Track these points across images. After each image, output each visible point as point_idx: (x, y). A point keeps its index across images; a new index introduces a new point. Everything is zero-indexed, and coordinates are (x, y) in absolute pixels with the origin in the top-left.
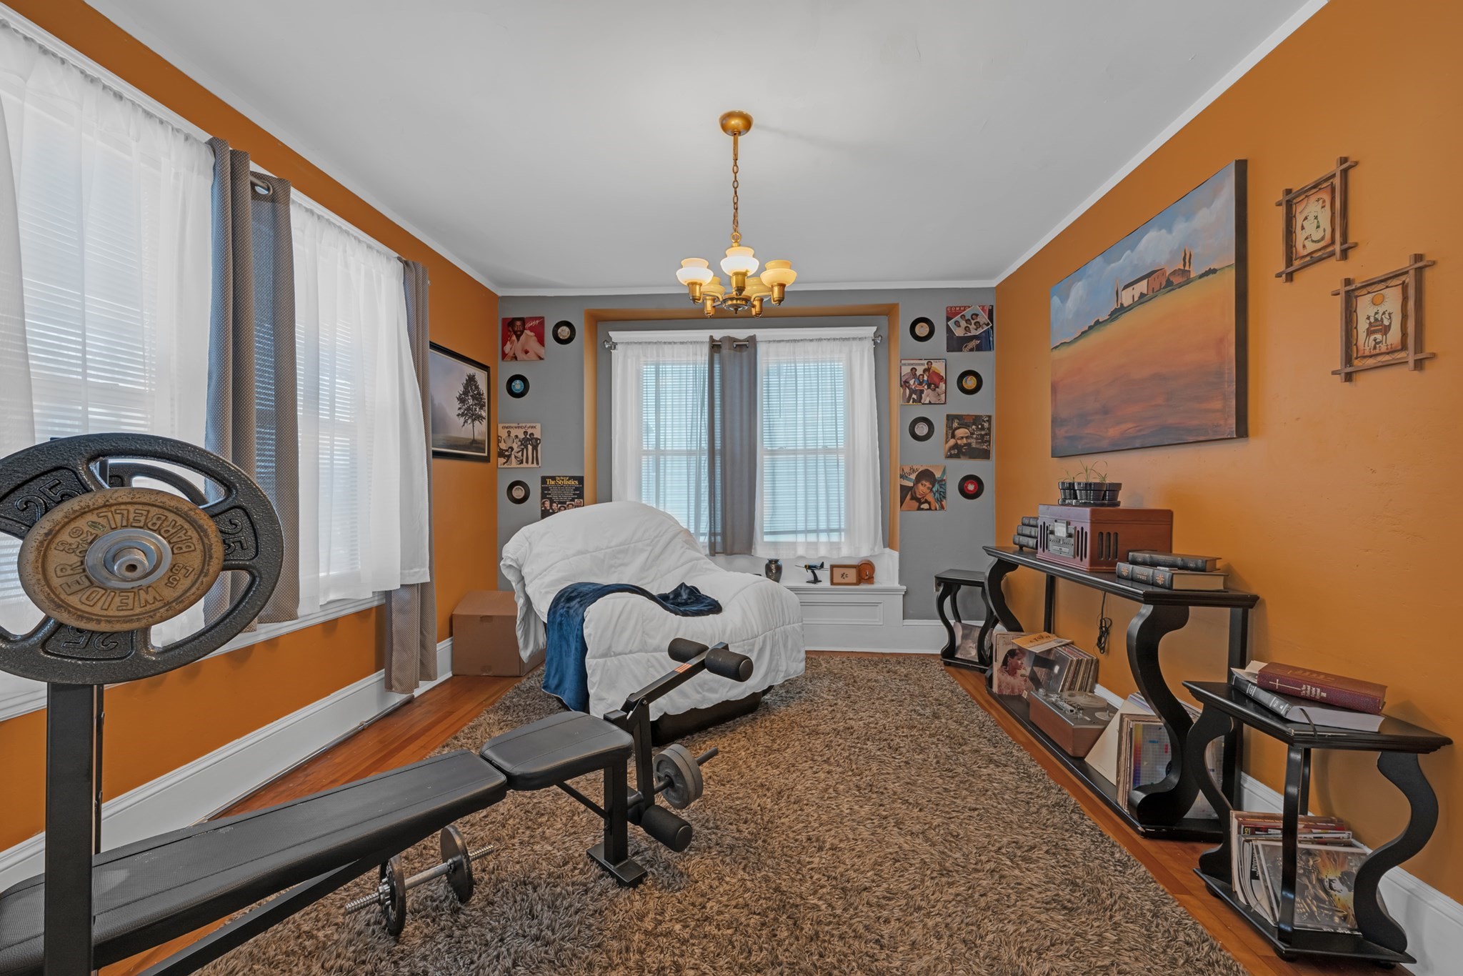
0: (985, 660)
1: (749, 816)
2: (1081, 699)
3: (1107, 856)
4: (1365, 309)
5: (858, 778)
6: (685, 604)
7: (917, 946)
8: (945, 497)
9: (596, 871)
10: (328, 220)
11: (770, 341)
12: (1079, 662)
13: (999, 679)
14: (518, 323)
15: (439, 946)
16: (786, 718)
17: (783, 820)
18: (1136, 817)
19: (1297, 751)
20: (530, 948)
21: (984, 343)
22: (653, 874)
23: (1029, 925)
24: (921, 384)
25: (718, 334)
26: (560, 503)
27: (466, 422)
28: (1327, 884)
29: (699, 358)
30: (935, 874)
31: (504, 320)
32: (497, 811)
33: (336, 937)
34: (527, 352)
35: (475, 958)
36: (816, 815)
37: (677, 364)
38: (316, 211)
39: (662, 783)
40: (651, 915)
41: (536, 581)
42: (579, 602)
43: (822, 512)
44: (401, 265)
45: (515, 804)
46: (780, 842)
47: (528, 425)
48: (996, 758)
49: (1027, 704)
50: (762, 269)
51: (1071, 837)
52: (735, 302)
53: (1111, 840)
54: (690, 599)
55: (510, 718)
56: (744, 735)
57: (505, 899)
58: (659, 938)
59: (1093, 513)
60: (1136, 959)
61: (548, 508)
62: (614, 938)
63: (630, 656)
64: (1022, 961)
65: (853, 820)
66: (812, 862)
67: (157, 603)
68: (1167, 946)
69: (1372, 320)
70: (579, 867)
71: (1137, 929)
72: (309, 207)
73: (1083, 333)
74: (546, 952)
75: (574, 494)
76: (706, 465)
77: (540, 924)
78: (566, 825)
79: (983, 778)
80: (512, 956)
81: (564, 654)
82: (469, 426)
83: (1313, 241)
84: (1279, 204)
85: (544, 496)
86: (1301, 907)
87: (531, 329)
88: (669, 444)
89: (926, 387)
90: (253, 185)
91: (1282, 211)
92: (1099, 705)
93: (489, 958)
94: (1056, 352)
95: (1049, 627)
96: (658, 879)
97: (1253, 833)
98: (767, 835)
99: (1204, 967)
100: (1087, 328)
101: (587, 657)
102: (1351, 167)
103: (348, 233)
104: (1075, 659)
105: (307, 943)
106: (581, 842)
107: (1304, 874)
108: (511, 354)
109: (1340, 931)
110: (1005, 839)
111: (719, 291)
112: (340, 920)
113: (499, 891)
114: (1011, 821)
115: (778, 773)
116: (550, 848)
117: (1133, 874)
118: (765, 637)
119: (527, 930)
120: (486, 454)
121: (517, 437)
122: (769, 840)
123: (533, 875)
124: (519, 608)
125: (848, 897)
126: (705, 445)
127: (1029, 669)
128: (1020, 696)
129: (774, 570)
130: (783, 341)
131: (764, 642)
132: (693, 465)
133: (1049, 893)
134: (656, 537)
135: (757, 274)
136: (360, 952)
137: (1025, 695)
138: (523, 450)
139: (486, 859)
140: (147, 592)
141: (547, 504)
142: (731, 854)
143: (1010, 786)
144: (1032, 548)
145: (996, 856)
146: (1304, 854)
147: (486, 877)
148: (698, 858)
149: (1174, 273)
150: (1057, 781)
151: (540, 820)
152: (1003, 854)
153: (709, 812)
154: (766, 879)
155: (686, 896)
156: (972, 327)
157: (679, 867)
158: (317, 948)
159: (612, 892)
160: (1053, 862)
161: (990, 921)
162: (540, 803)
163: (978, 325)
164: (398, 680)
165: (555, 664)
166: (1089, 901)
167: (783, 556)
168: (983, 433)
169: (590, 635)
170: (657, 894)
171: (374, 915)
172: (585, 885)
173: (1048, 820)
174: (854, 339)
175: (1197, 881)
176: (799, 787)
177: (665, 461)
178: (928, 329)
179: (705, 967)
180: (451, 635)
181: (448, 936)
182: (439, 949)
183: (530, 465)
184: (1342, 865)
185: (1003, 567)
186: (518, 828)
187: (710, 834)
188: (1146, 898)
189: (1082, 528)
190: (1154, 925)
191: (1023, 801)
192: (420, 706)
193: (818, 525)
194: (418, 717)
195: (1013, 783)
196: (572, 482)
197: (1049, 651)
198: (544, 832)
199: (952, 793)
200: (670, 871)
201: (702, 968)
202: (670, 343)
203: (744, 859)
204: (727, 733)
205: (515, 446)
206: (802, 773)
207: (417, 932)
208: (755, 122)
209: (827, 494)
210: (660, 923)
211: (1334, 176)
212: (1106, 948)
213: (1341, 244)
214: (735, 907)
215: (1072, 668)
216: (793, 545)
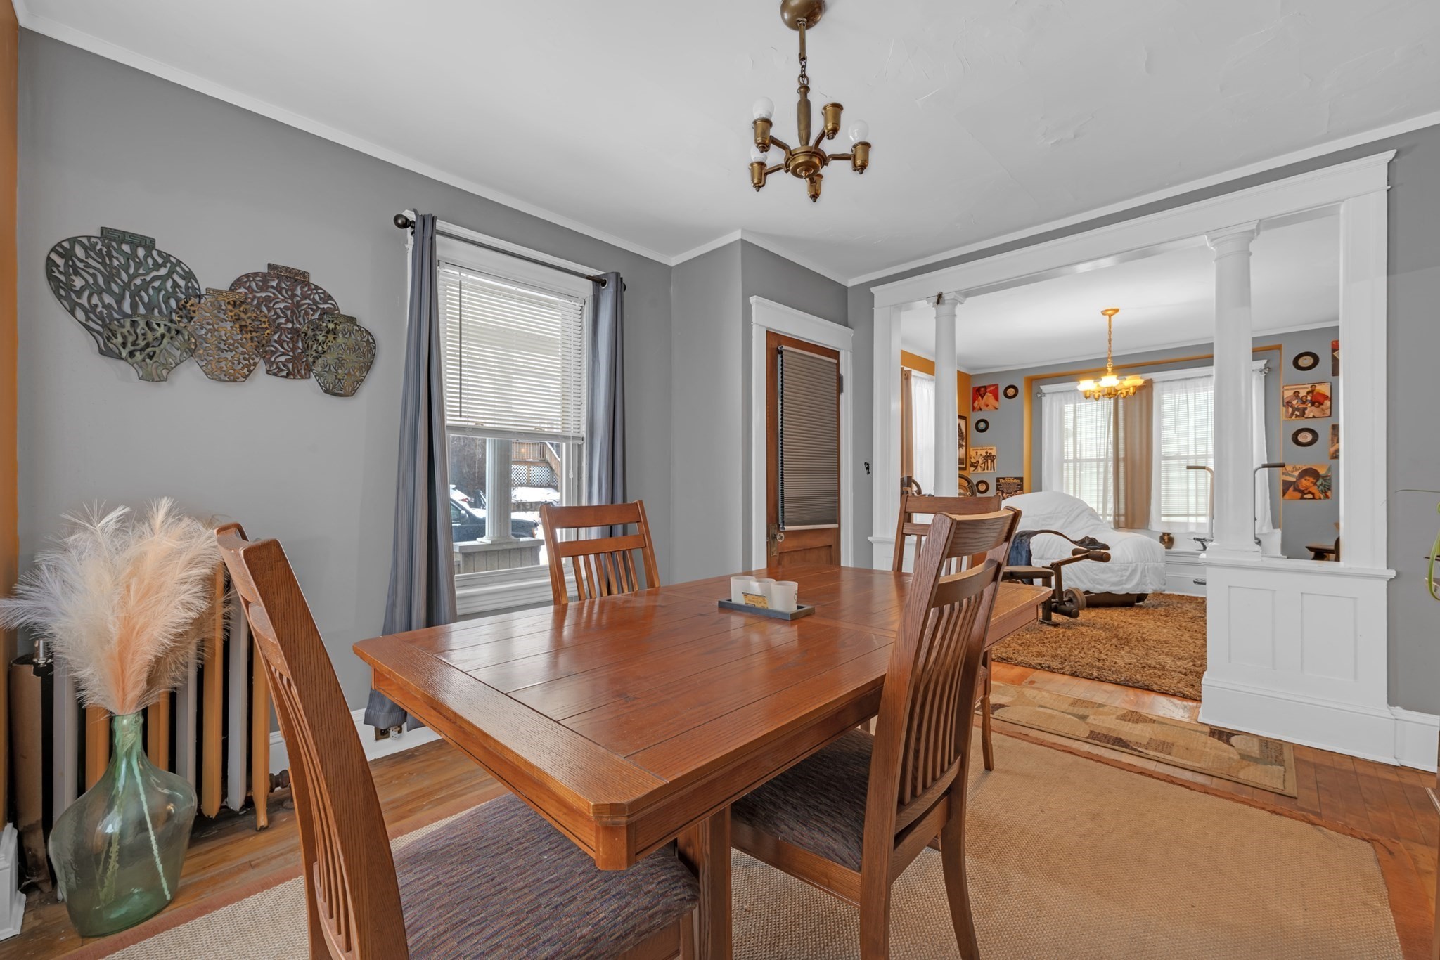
8: (1329, 489)
11: (1164, 381)
14: (983, 389)
24: (1304, 403)
26: (1008, 492)
34: (988, 405)
39: (1066, 600)
54: (1092, 545)
61: (1000, 496)
75: (1017, 488)
76: (1112, 468)
81: (1020, 560)
85: (998, 489)
87: (990, 392)
88: (1084, 454)
89: (1309, 405)
101: (1032, 558)
108: (978, 408)
120: (963, 466)
121: (981, 455)
126: (1111, 454)
129: (1167, 540)
130: (1176, 380)
132: (1102, 470)
134: (1071, 511)
138: (985, 462)
141: (1000, 494)
167: (1174, 532)
169: (1034, 549)
177: (1080, 467)
178: (1312, 361)
183: (989, 471)
193: (1188, 511)
196: (1016, 481)
205: (980, 460)
216: (1186, 524)
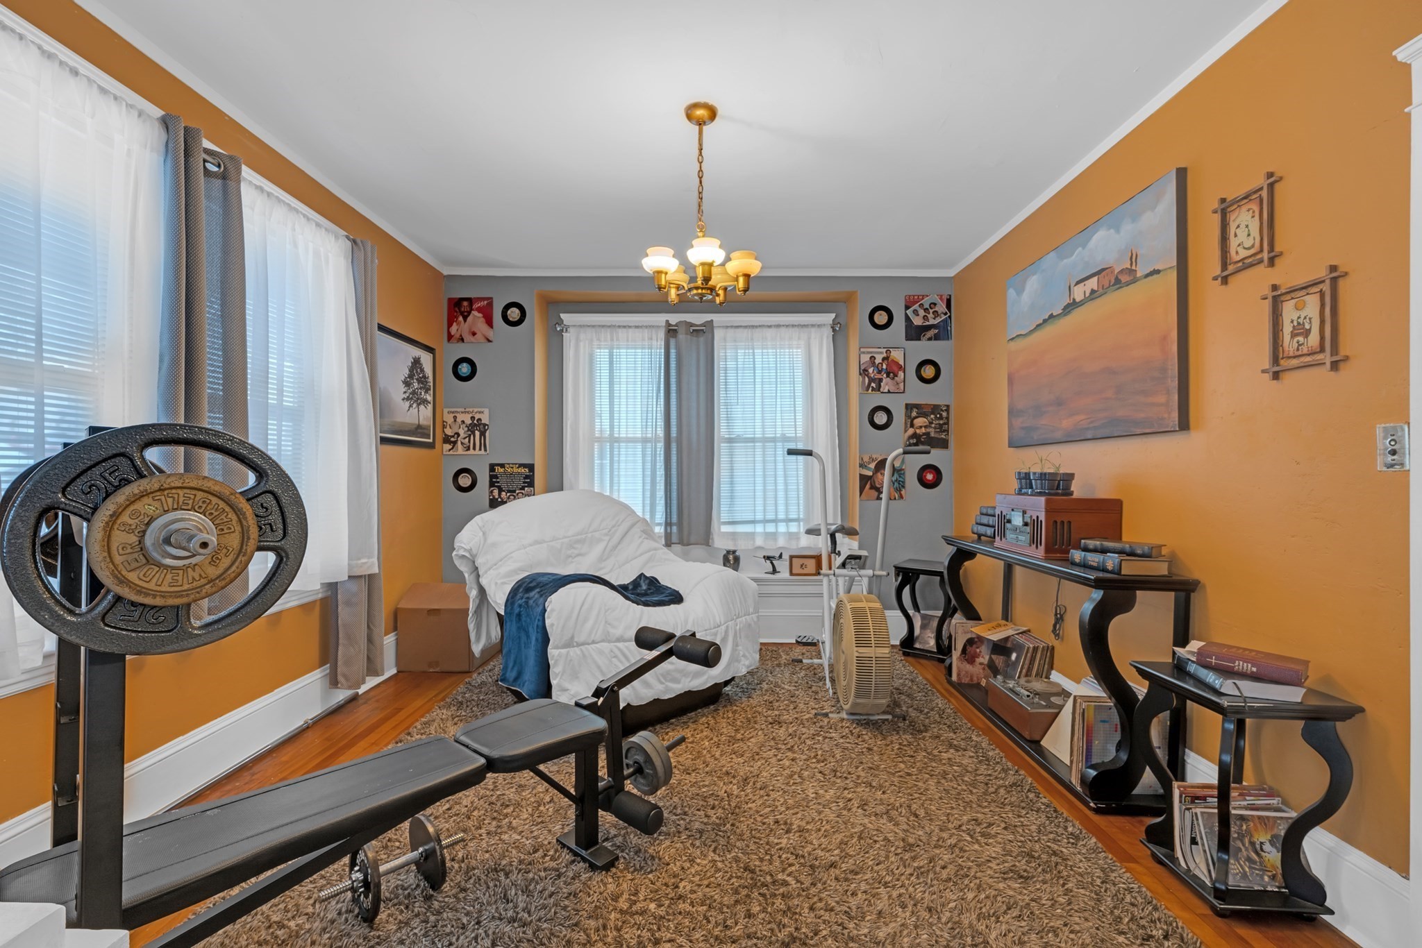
0: (944, 650)
1: (717, 803)
2: (1038, 685)
3: (1060, 830)
4: (1289, 313)
5: (822, 764)
6: (645, 594)
7: (883, 915)
8: (903, 487)
9: (567, 857)
10: (277, 197)
11: (727, 327)
12: (1035, 649)
13: (958, 668)
14: (465, 304)
15: (416, 931)
16: (748, 709)
17: (750, 805)
18: (1088, 794)
19: (1230, 722)
20: (508, 929)
21: (942, 332)
22: (625, 858)
23: (987, 893)
24: (880, 372)
25: (674, 319)
26: (509, 491)
27: (411, 406)
28: (1258, 847)
29: (654, 343)
30: (899, 851)
31: (450, 300)
32: (460, 803)
33: (307, 926)
34: (474, 334)
35: (454, 940)
36: (782, 800)
37: (632, 348)
38: (266, 188)
39: (631, 770)
40: (625, 896)
41: (491, 571)
42: (539, 592)
43: (781, 501)
44: (349, 244)
45: (477, 797)
46: (748, 825)
47: (476, 410)
48: (955, 743)
49: (985, 691)
50: (728, 259)
51: (1027, 813)
52: (700, 291)
53: (1065, 815)
54: (650, 589)
55: (464, 713)
56: (706, 726)
57: (477, 885)
58: (635, 916)
59: (1047, 502)
60: (1086, 920)
61: (497, 497)
62: (590, 917)
63: (593, 646)
64: (982, 925)
65: (818, 803)
66: (781, 843)
67: (202, 580)
68: (1115, 908)
69: (1295, 323)
70: (549, 853)
71: (1088, 893)
72: (258, 183)
73: (1038, 326)
74: (524, 933)
75: (524, 483)
76: (662, 452)
77: (516, 907)
78: (532, 815)
79: (944, 761)
80: (491, 937)
81: (523, 646)
82: (414, 410)
83: (1245, 248)
84: (1215, 212)
85: (492, 484)
86: (1234, 867)
87: (479, 310)
88: (623, 430)
89: (885, 375)
90: (205, 161)
91: (1217, 218)
92: (1054, 690)
93: (468, 940)
94: (1012, 343)
95: (1006, 616)
96: (630, 862)
97: (1193, 802)
98: (735, 819)
99: (1147, 924)
100: (1041, 322)
101: (550, 647)
102: (1276, 182)
103: (297, 211)
104: (1031, 646)
105: (279, 933)
106: (550, 831)
107: (1238, 838)
108: (458, 336)
109: (1269, 889)
110: (965, 818)
111: (683, 279)
112: (310, 910)
113: (471, 878)
114: (971, 801)
115: (743, 761)
116: (519, 837)
117: (1084, 846)
118: (727, 627)
119: (503, 913)
120: (431, 440)
121: (463, 422)
122: (737, 824)
123: (504, 862)
124: (471, 600)
125: (816, 874)
126: (661, 432)
127: (987, 657)
128: (979, 684)
129: (732, 560)
130: (741, 326)
131: (726, 632)
132: (649, 452)
133: (1006, 865)
134: (613, 527)
135: (723, 264)
136: (336, 938)
137: (983, 683)
138: (470, 436)
139: (454, 848)
140: (194, 570)
141: (496, 492)
142: (700, 837)
143: (970, 769)
144: (990, 537)
145: (956, 833)
146: (1238, 819)
147: (456, 866)
148: (668, 843)
149: (1122, 271)
150: (1014, 764)
151: (505, 811)
152: (963, 831)
153: (676, 799)
154: (737, 860)
155: (659, 878)
156: (931, 316)
157: (650, 851)
158: (290, 936)
159: (584, 876)
160: (1011, 837)
161: (952, 891)
162: (504, 794)
163: (936, 314)
164: (345, 676)
165: (512, 657)
166: (1043, 870)
167: (741, 547)
168: (941, 422)
169: (552, 625)
170: (630, 876)
171: (345, 904)
172: (557, 870)
173: (1005, 799)
174: (813, 326)
175: (1144, 851)
176: (765, 774)
177: (619, 448)
178: (887, 317)
179: (680, 940)
180: (395, 629)
181: (423, 922)
182: (415, 934)
183: (477, 452)
184: (1272, 829)
185: (962, 556)
186: (484, 820)
187: (678, 820)
188: (1096, 866)
189: (1038, 517)
190: (1103, 890)
191: (981, 782)
192: (365, 703)
193: (776, 515)
194: (363, 715)
195: (973, 765)
196: (522, 470)
197: (1007, 639)
198: (511, 823)
199: (914, 777)
200: (641, 855)
201: (678, 941)
202: (624, 327)
203: (713, 842)
204: (690, 724)
205: (461, 432)
206: (766, 761)
207: (391, 919)
208: (720, 113)
209: (786, 484)
210: (635, 902)
211: (1261, 189)
212: (1059, 911)
213: (1269, 252)
214: (707, 886)
215: (1029, 655)
216: (752, 535)
